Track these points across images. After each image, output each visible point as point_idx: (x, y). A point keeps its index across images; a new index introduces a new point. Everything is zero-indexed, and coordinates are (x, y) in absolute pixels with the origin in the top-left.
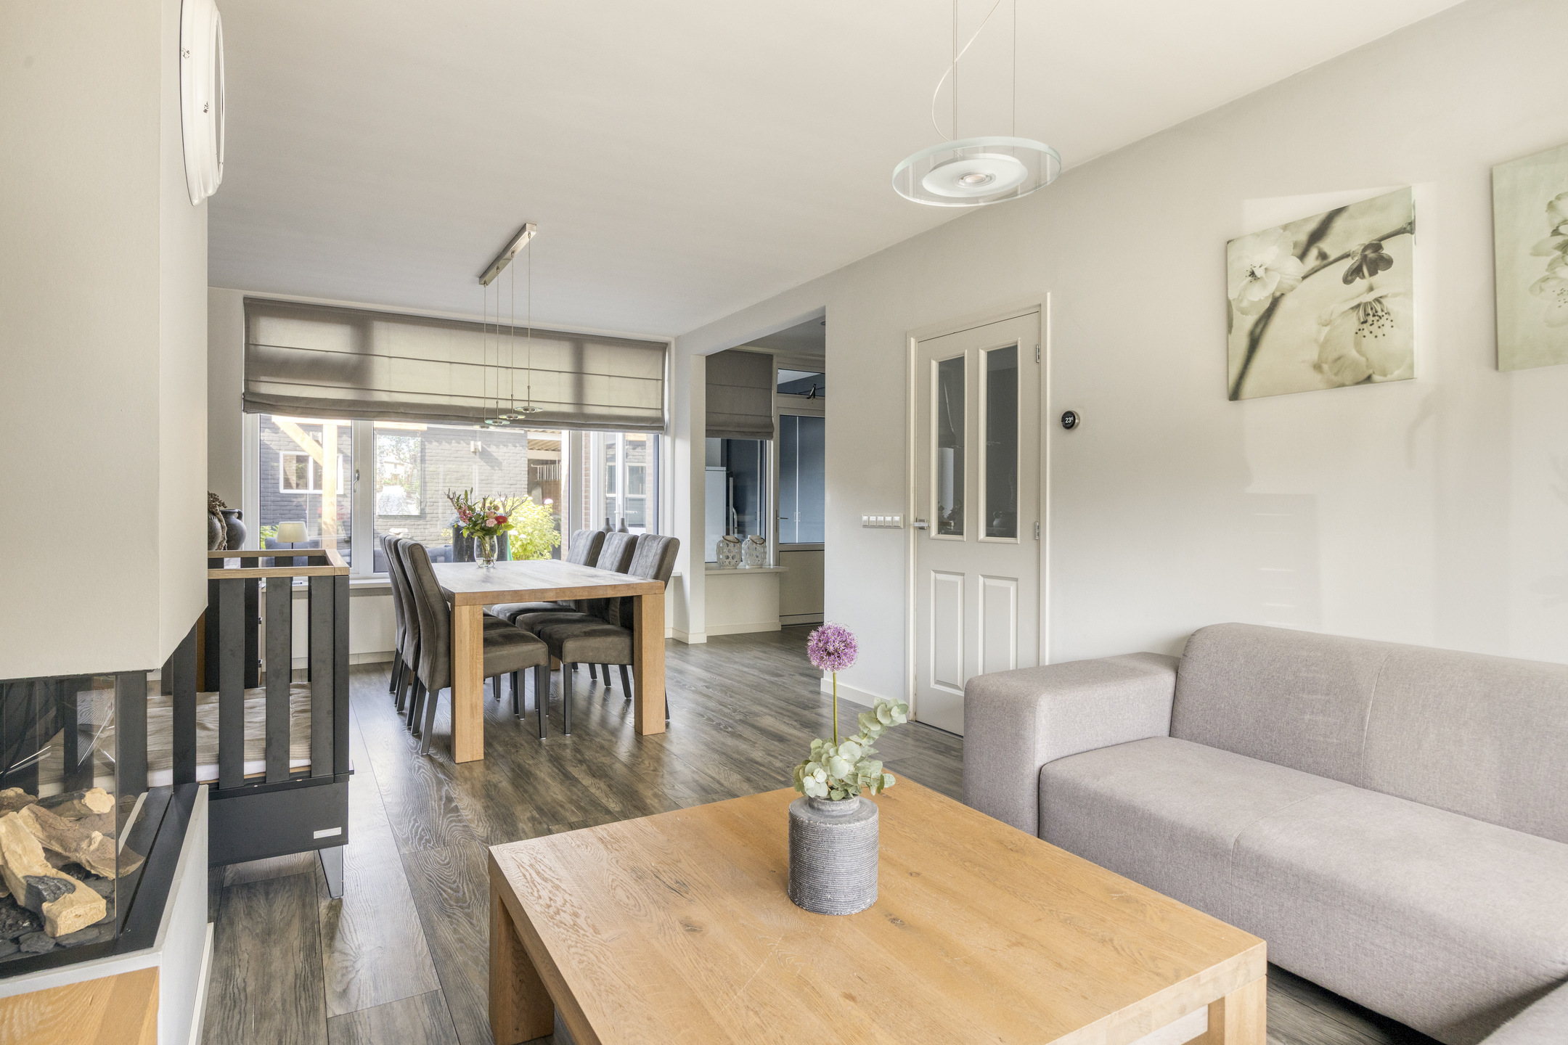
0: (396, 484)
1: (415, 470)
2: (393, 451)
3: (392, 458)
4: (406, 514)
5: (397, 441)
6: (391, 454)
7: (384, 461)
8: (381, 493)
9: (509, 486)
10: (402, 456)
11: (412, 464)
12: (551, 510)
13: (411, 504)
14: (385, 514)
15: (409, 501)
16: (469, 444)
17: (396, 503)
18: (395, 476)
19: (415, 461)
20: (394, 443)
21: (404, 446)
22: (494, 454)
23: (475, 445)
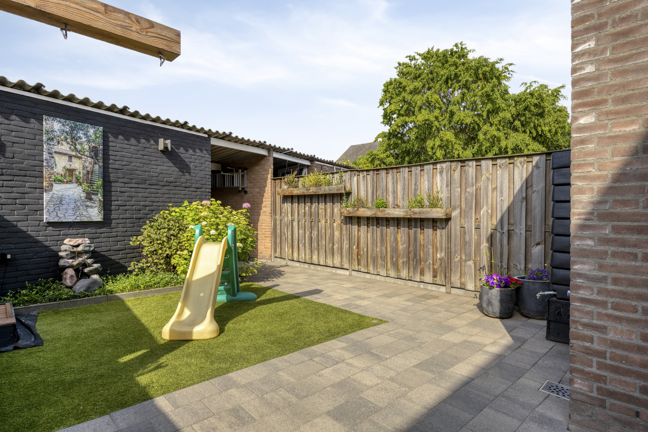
0: (71, 182)
1: (97, 167)
2: (66, 139)
3: (65, 147)
4: (86, 220)
5: (71, 127)
6: (64, 143)
7: (53, 150)
8: (51, 193)
9: (195, 190)
10: (79, 147)
11: (92, 158)
12: (248, 214)
13: (92, 207)
14: (56, 220)
15: (88, 203)
16: (157, 143)
17: (72, 206)
18: (71, 171)
19: (96, 155)
20: (67, 129)
21: (81, 134)
22: (182, 155)
23: (164, 143)
